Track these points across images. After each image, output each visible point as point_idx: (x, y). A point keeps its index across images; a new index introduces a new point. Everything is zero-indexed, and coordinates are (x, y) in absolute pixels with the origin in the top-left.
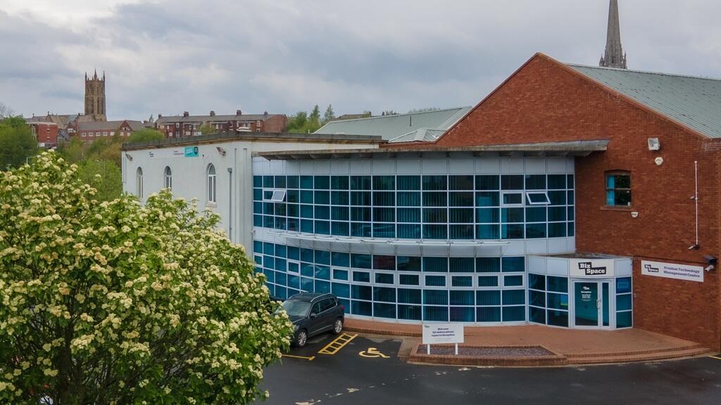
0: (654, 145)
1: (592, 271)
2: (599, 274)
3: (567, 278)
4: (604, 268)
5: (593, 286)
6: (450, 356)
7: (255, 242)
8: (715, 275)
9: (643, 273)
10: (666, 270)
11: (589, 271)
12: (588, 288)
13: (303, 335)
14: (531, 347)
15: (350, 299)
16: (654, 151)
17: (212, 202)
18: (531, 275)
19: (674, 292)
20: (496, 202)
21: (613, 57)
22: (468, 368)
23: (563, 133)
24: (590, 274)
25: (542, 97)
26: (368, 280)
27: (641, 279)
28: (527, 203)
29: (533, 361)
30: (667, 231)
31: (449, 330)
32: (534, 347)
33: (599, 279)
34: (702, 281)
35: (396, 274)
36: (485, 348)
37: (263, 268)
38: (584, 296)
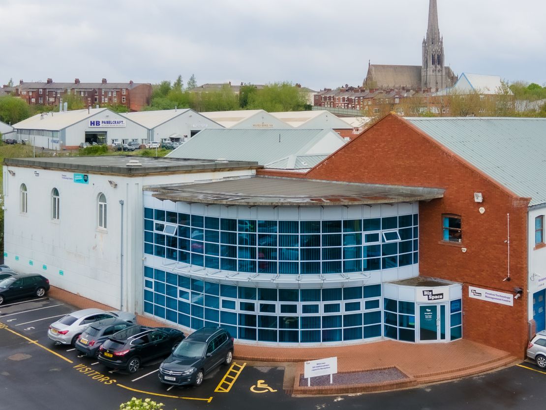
0: (479, 198)
1: (433, 297)
2: (438, 299)
3: (414, 303)
4: (442, 294)
5: (433, 309)
6: (327, 387)
7: (146, 268)
8: (521, 301)
9: (470, 296)
10: (487, 295)
11: (430, 298)
12: (430, 310)
13: (201, 375)
14: (389, 368)
15: (238, 326)
16: (479, 203)
17: (103, 228)
18: (386, 300)
19: (493, 312)
20: (359, 242)
21: (433, 39)
22: (341, 397)
23: (410, 179)
24: (431, 299)
25: (393, 148)
26: (253, 310)
27: (468, 301)
28: (383, 241)
29: (392, 385)
30: (488, 265)
31: (326, 364)
32: (390, 368)
33: (438, 303)
34: (512, 305)
35: (278, 304)
36: (353, 372)
37: (154, 292)
38: (427, 317)
